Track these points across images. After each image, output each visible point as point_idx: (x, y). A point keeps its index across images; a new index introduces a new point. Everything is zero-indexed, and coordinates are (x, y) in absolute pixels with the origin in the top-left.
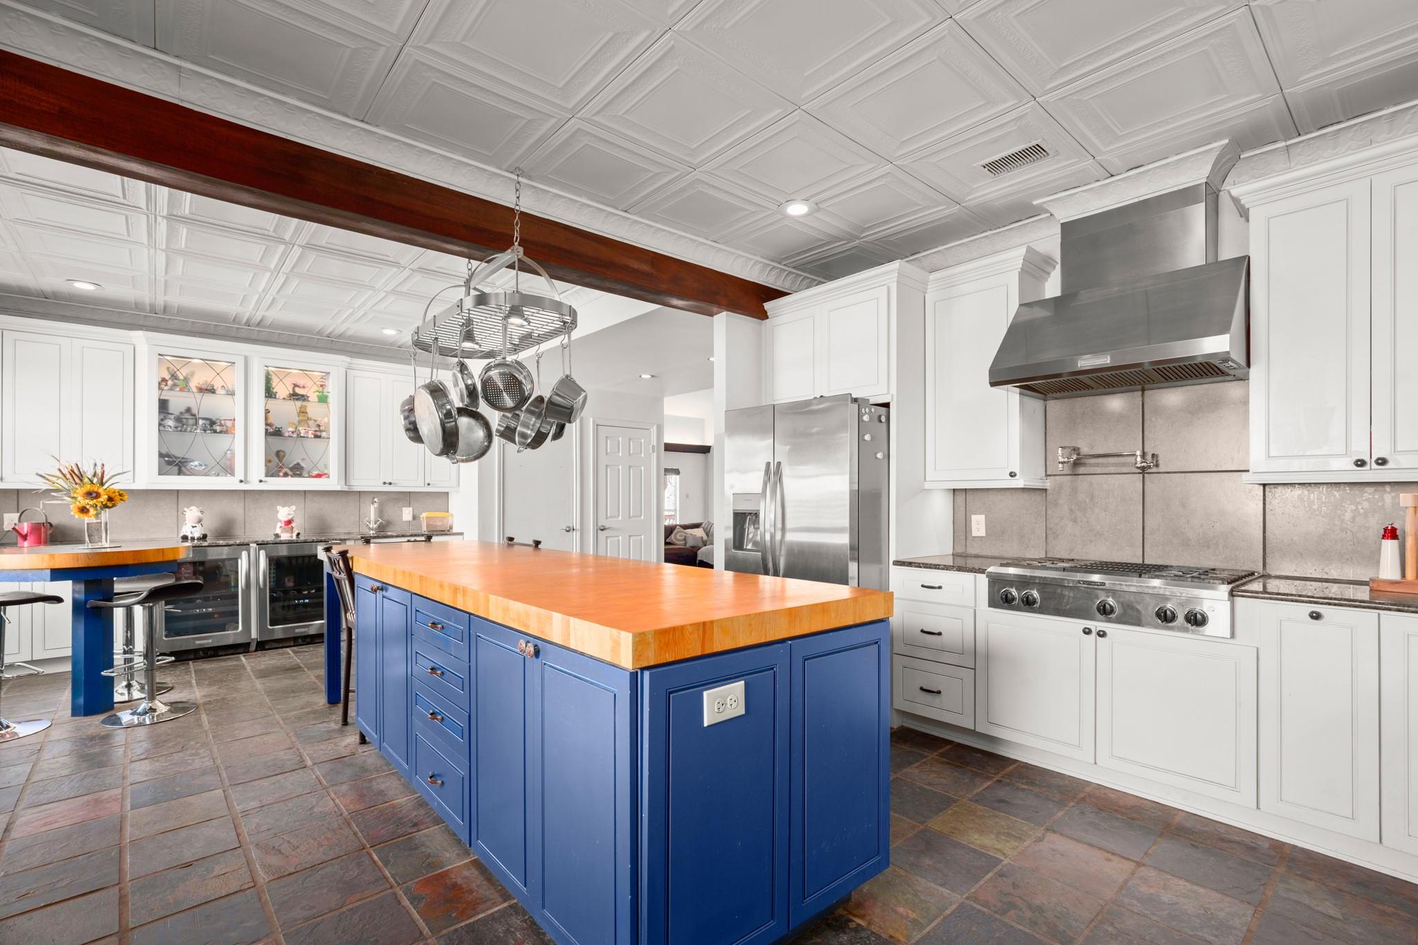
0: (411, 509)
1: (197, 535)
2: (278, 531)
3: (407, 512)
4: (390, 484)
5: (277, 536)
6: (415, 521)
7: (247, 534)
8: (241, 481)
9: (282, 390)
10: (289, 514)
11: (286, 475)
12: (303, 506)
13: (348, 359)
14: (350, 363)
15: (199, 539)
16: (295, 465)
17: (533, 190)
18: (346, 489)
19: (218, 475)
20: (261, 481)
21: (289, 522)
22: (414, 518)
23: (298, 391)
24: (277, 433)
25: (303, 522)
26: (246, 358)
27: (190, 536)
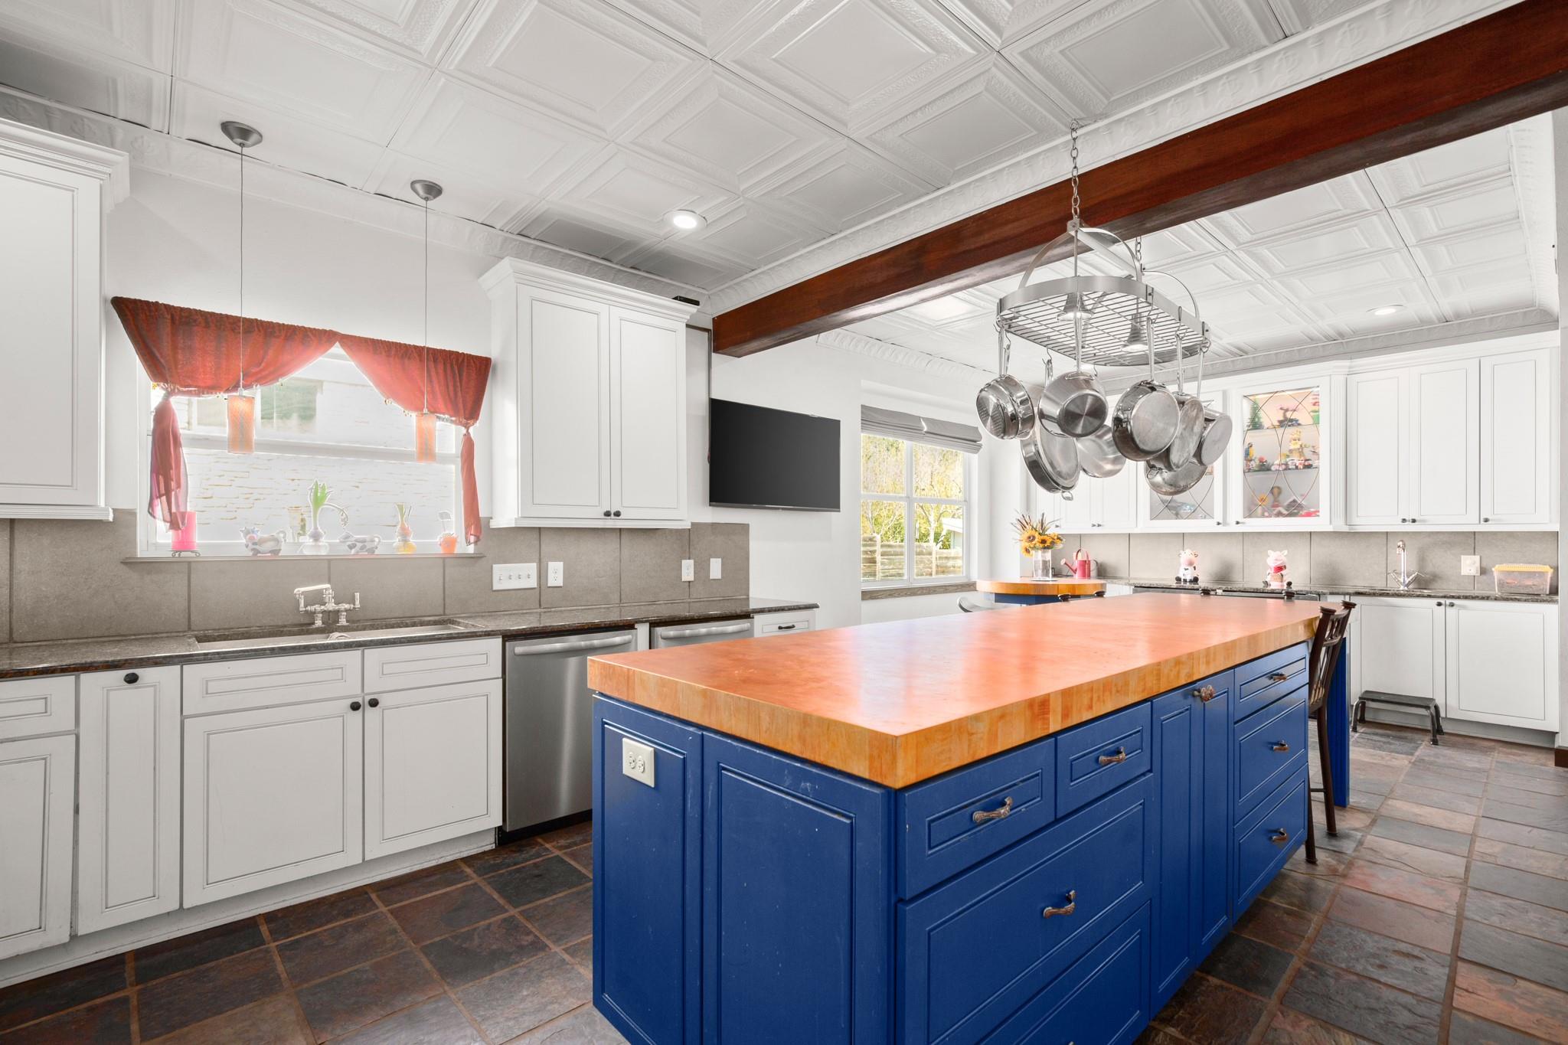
0: (1477, 558)
1: (1189, 578)
2: (1268, 579)
3: (1468, 562)
4: (1414, 521)
5: (1266, 583)
6: (1484, 577)
7: (1245, 580)
8: (1219, 524)
9: (1270, 416)
10: (1276, 560)
11: (1279, 514)
12: (1308, 551)
13: (1346, 363)
14: (1350, 367)
15: (1191, 581)
16: (1291, 502)
17: (1123, 123)
18: (1346, 529)
19: (1205, 518)
20: (1238, 523)
21: (1279, 569)
22: (1483, 571)
23: (1289, 415)
24: (1264, 467)
25: (1308, 569)
26: (1225, 393)
27: (1183, 578)
